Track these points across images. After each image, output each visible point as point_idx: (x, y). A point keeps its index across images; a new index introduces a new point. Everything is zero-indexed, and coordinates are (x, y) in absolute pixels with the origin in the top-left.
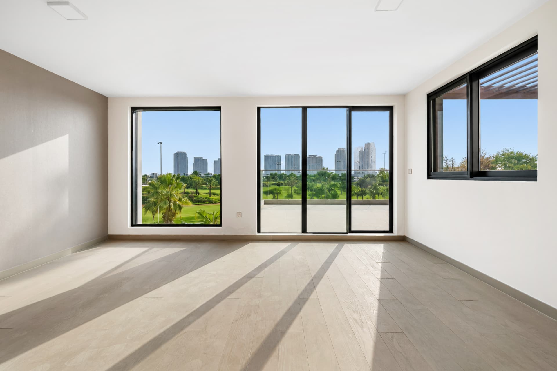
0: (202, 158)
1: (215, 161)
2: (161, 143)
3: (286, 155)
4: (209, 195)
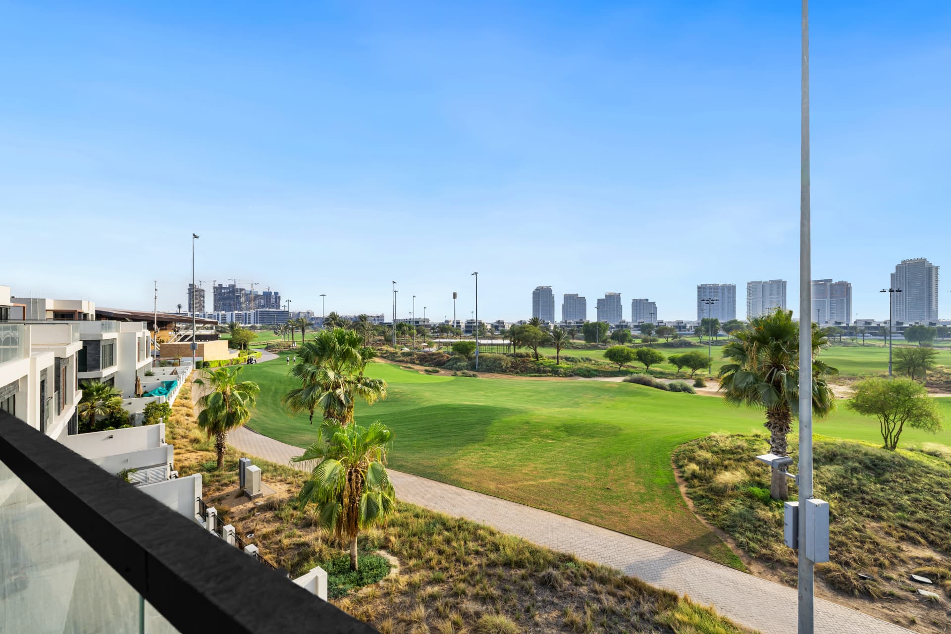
0: (577, 295)
1: (599, 300)
2: (476, 273)
3: (749, 284)
4: (555, 361)
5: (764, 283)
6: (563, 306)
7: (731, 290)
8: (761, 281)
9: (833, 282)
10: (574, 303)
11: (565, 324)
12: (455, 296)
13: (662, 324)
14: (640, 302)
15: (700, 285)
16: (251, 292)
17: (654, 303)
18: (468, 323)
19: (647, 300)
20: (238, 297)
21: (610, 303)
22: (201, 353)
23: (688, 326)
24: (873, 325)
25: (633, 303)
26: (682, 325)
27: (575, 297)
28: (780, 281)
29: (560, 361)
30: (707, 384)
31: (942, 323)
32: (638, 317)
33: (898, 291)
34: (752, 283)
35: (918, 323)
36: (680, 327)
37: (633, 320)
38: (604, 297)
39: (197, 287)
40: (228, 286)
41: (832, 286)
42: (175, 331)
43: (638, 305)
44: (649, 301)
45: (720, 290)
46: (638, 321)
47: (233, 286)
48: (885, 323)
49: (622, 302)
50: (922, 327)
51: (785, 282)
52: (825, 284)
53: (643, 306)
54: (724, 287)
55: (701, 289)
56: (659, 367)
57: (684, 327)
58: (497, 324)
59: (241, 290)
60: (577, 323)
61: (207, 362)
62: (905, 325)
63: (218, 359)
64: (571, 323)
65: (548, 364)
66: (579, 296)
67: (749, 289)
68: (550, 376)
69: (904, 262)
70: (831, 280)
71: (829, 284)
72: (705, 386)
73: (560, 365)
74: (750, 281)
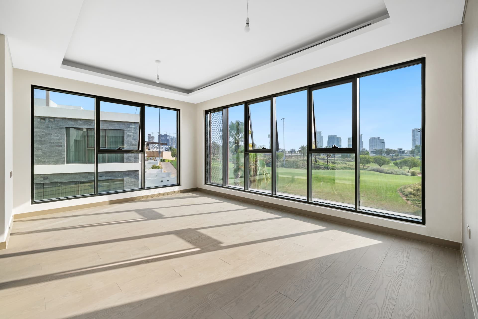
10: (334, 139)
13: (389, 149)
14: (374, 139)
16: (173, 137)
17: (383, 140)
20: (168, 139)
22: (162, 156)
23: (406, 152)
25: (370, 139)
26: (402, 151)
27: (335, 137)
29: (329, 163)
32: (373, 147)
36: (400, 152)
37: (370, 148)
39: (151, 135)
40: (164, 135)
42: (148, 149)
44: (380, 138)
46: (373, 149)
47: (166, 135)
53: (375, 141)
59: (169, 136)
61: (164, 160)
63: (168, 159)
65: (322, 165)
66: (337, 136)
68: (324, 170)
73: (329, 165)
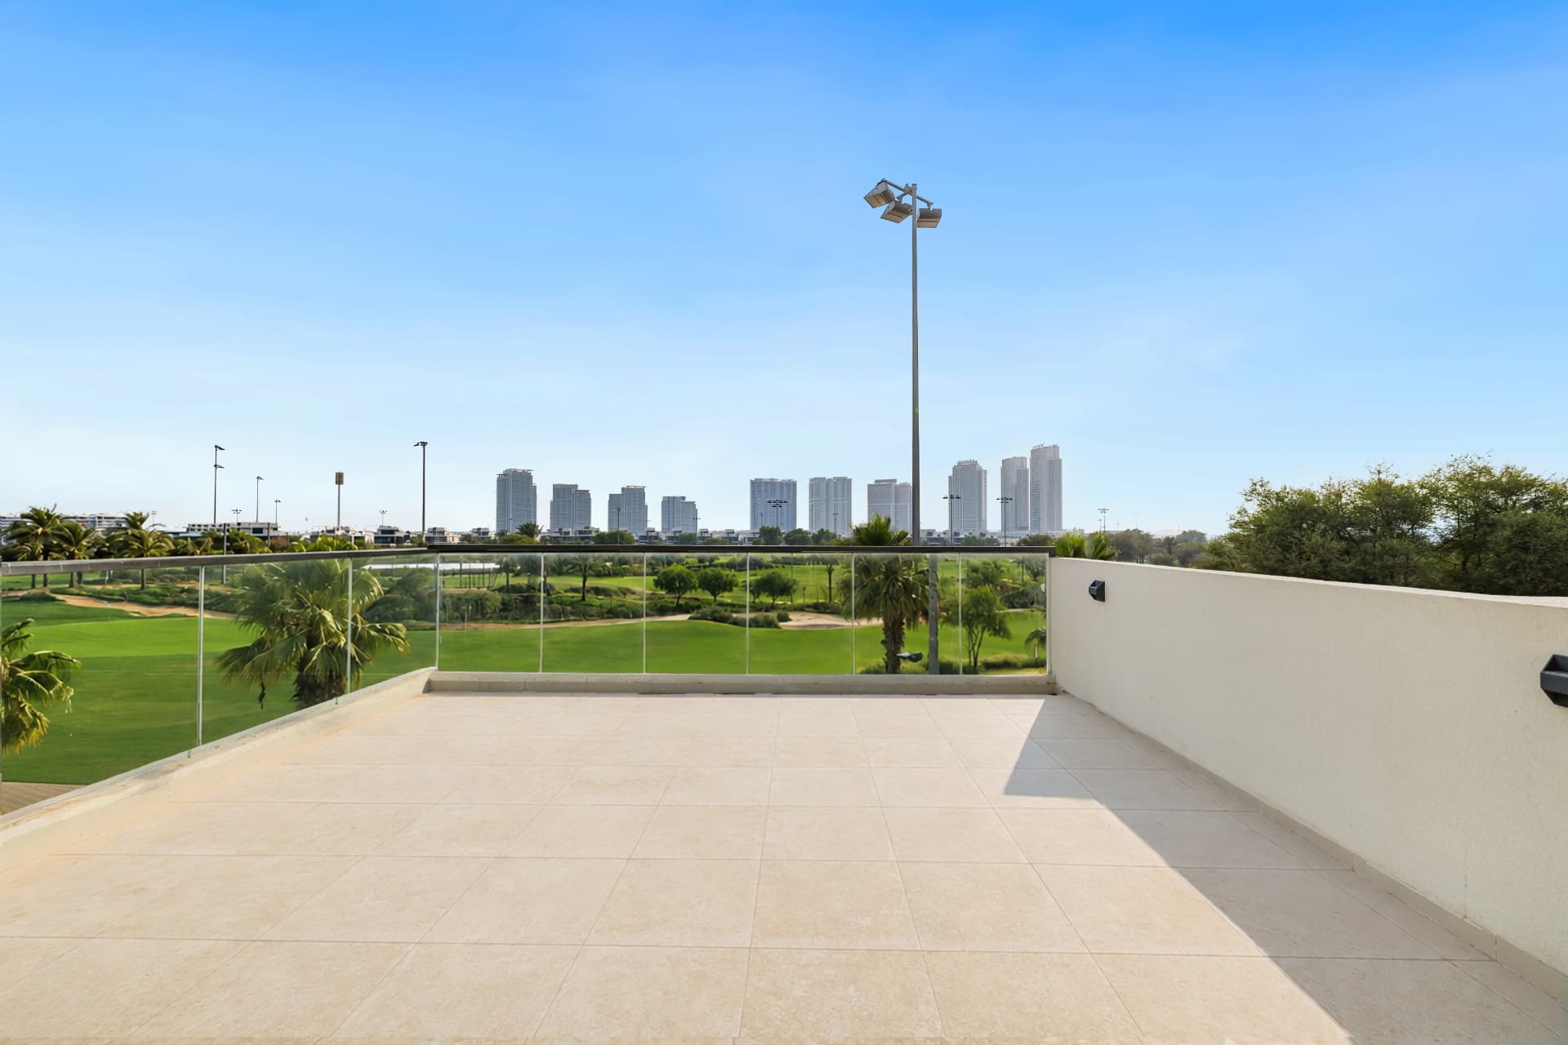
0: (576, 486)
1: (611, 496)
2: (424, 444)
3: (812, 480)
4: (578, 596)
5: (829, 480)
6: (553, 504)
7: (791, 486)
8: (824, 478)
9: (898, 483)
10: (570, 499)
11: (558, 535)
12: (339, 479)
13: (706, 535)
14: (673, 502)
15: (753, 479)
17: (693, 503)
18: (383, 532)
19: (684, 498)
21: (629, 501)
23: (740, 538)
24: (935, 536)
25: (663, 502)
26: (733, 535)
27: (573, 490)
28: (845, 479)
29: (587, 595)
30: (791, 616)
31: (990, 534)
32: (671, 524)
33: (958, 498)
34: (815, 479)
35: (970, 534)
36: (730, 538)
37: (663, 529)
38: (620, 492)
41: (896, 487)
43: (671, 505)
44: (687, 500)
45: (778, 488)
46: (671, 528)
48: (945, 533)
49: (647, 501)
50: (974, 537)
51: (850, 480)
52: (890, 485)
53: (675, 507)
54: (782, 484)
55: (757, 486)
56: (729, 598)
57: (736, 539)
58: (431, 535)
60: (580, 532)
62: (962, 536)
64: (568, 533)
65: (566, 600)
66: (579, 489)
67: (811, 487)
68: (572, 620)
69: (960, 463)
70: (895, 481)
71: (893, 485)
72: (790, 620)
73: (587, 601)
74: (813, 477)
